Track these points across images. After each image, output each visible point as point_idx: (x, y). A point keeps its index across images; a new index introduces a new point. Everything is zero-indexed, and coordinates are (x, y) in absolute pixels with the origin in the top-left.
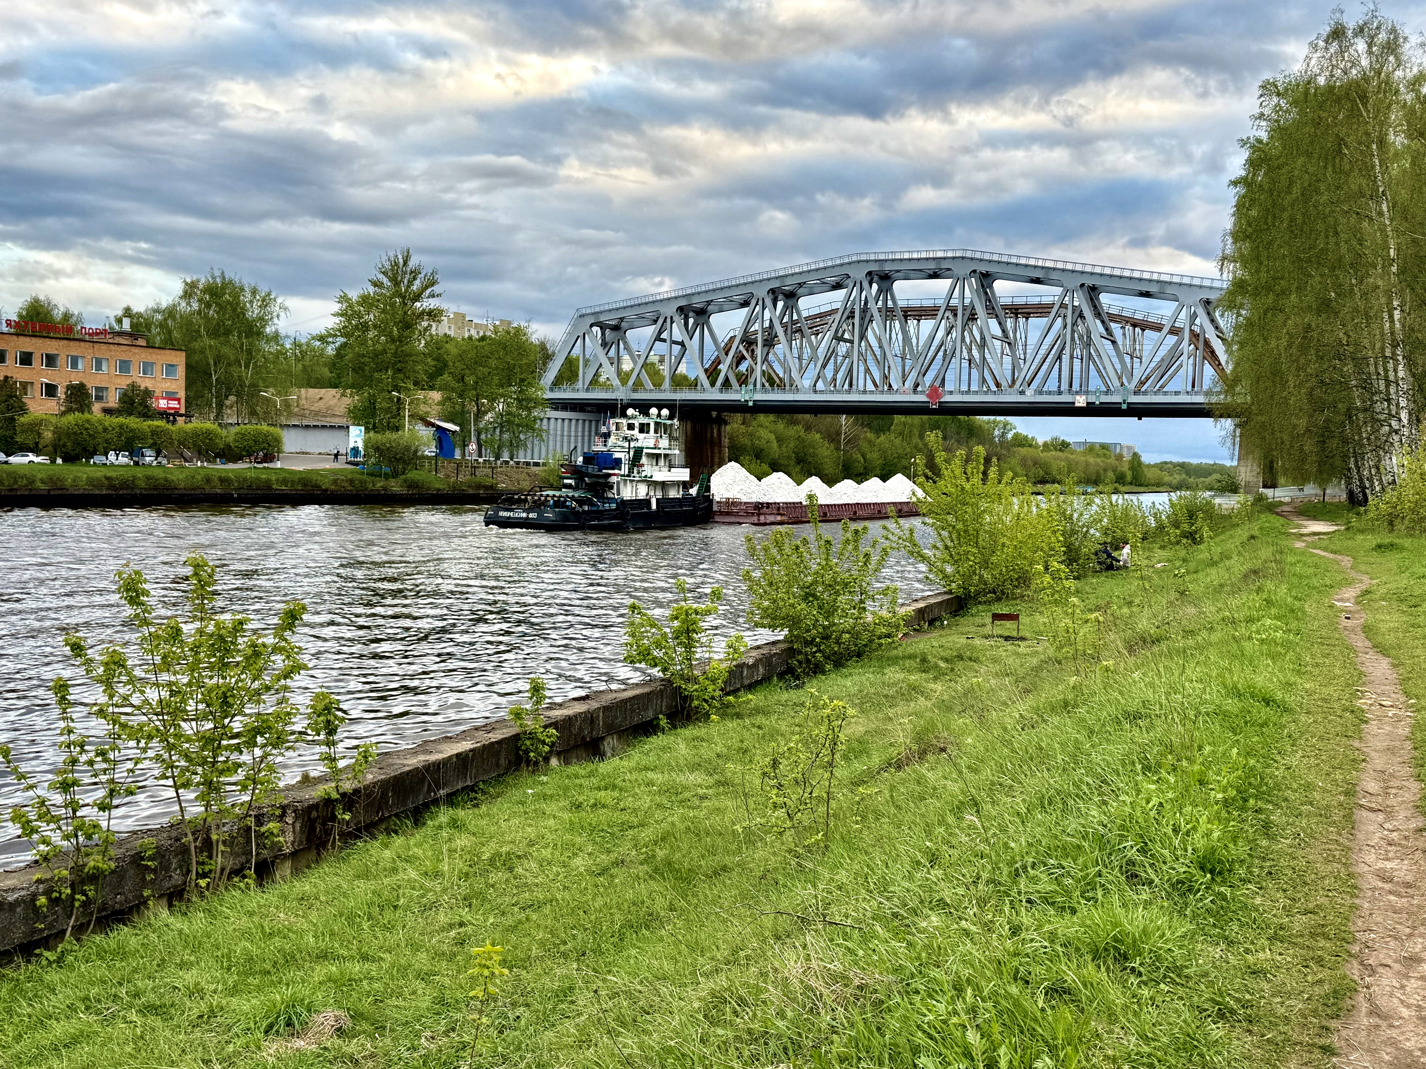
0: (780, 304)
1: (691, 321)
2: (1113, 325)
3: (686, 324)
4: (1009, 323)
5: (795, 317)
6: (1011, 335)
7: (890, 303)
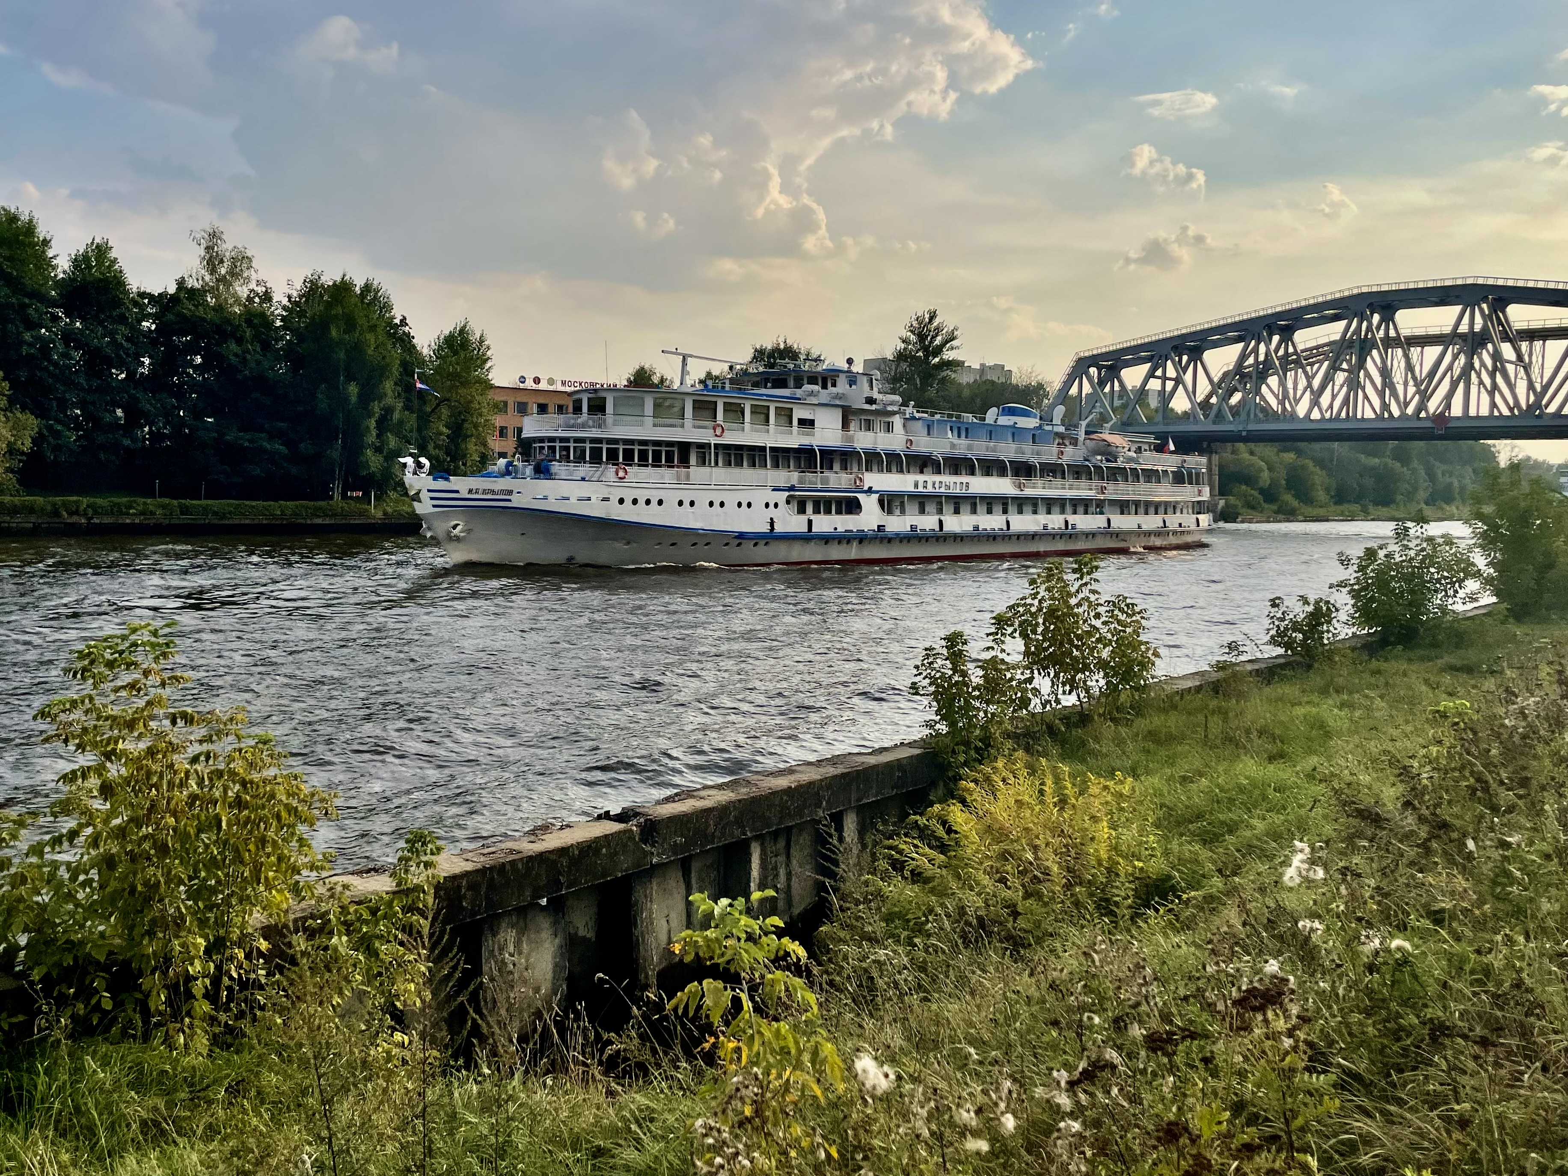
3: (1180, 361)
4: (1524, 346)
5: (1291, 350)
6: (1526, 358)
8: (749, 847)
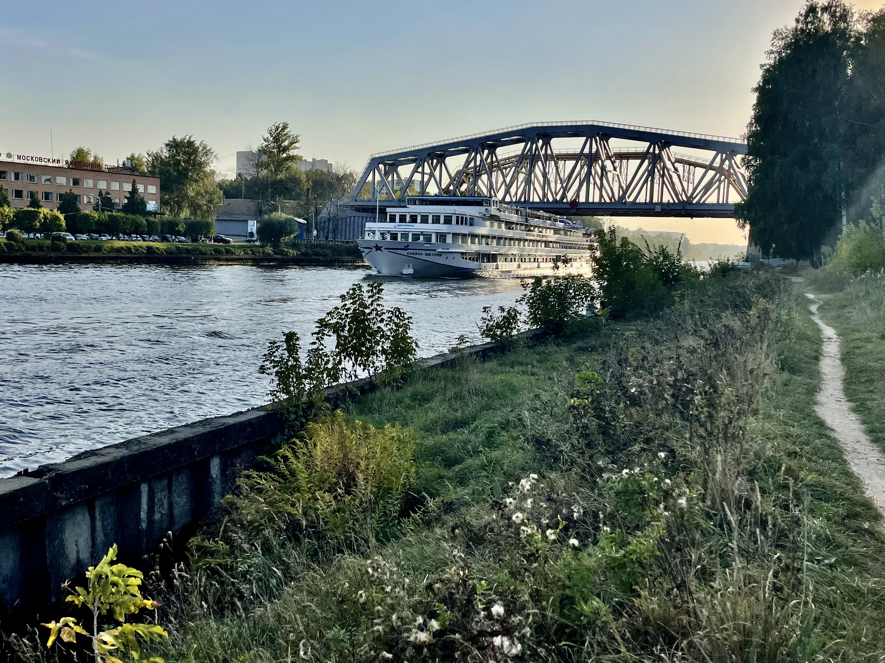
0: (486, 152)
1: (435, 161)
2: (677, 165)
3: (432, 163)
4: (617, 163)
5: (494, 159)
6: (618, 169)
7: (549, 152)
8: (140, 487)
